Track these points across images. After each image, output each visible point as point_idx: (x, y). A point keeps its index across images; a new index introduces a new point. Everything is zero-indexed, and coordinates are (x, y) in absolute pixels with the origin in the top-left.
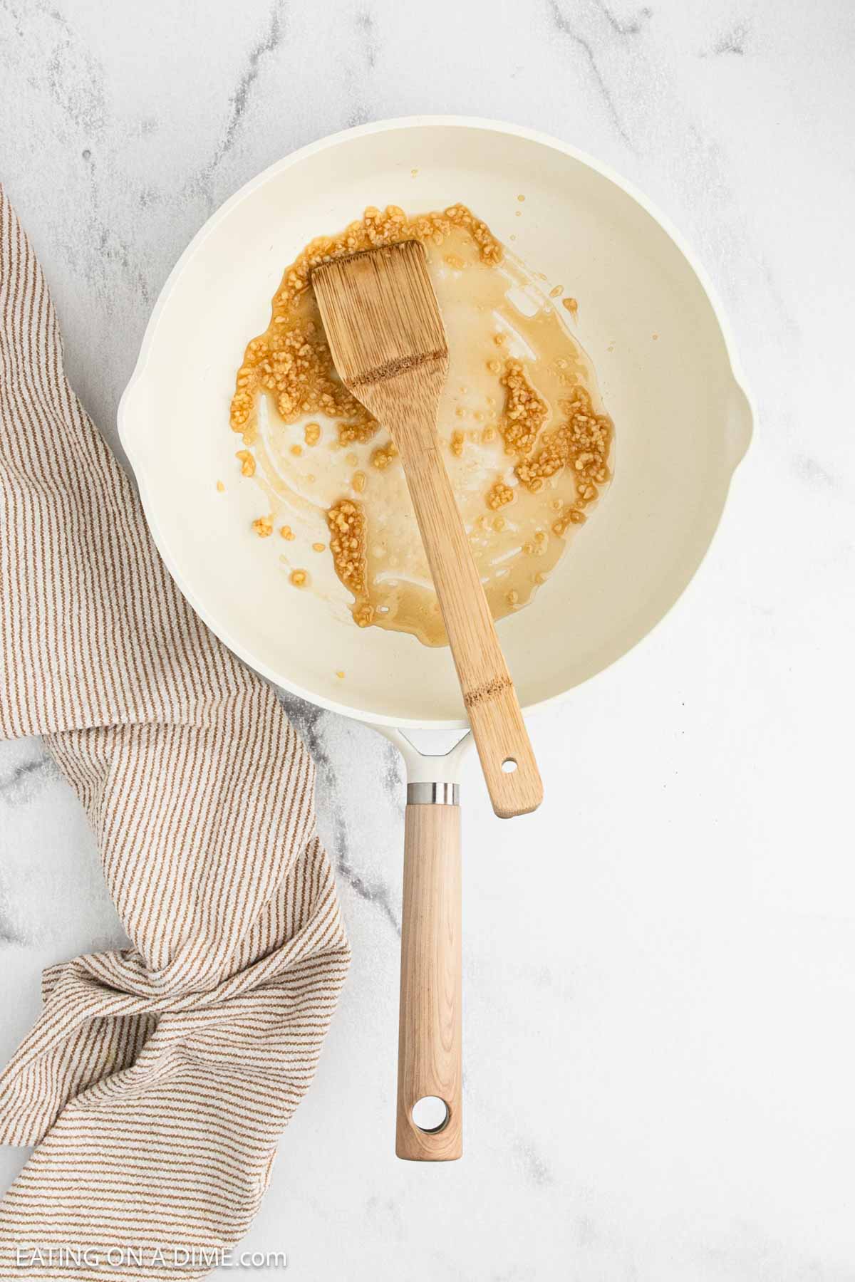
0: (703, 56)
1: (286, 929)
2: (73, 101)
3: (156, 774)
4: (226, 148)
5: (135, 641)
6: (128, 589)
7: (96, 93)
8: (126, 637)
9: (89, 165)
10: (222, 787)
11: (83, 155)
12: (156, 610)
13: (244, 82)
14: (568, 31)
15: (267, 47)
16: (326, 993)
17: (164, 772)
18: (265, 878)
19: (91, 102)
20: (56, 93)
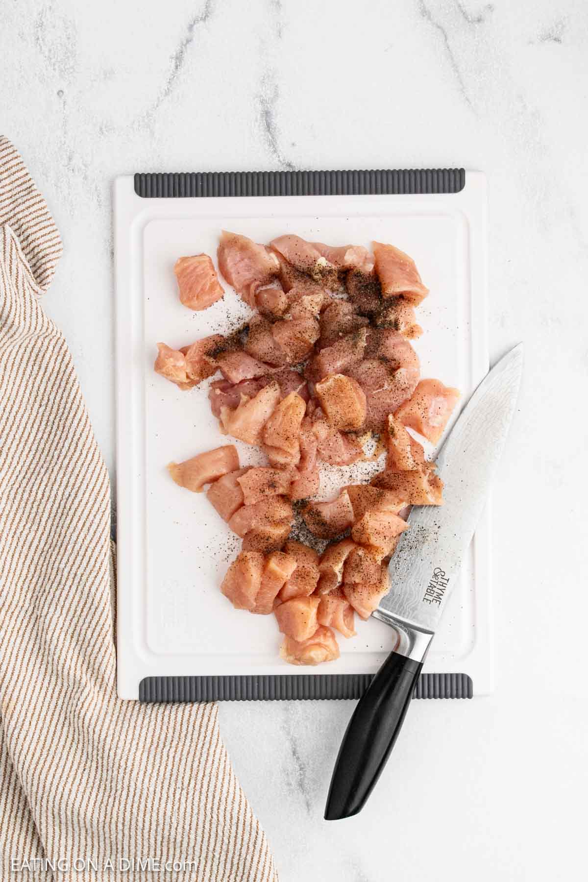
0: (531, 42)
2: (53, 52)
4: (167, 94)
7: (70, 47)
9: (62, 102)
11: (58, 94)
13: (183, 44)
14: (429, 18)
15: (201, 19)
19: (66, 53)
20: (40, 45)
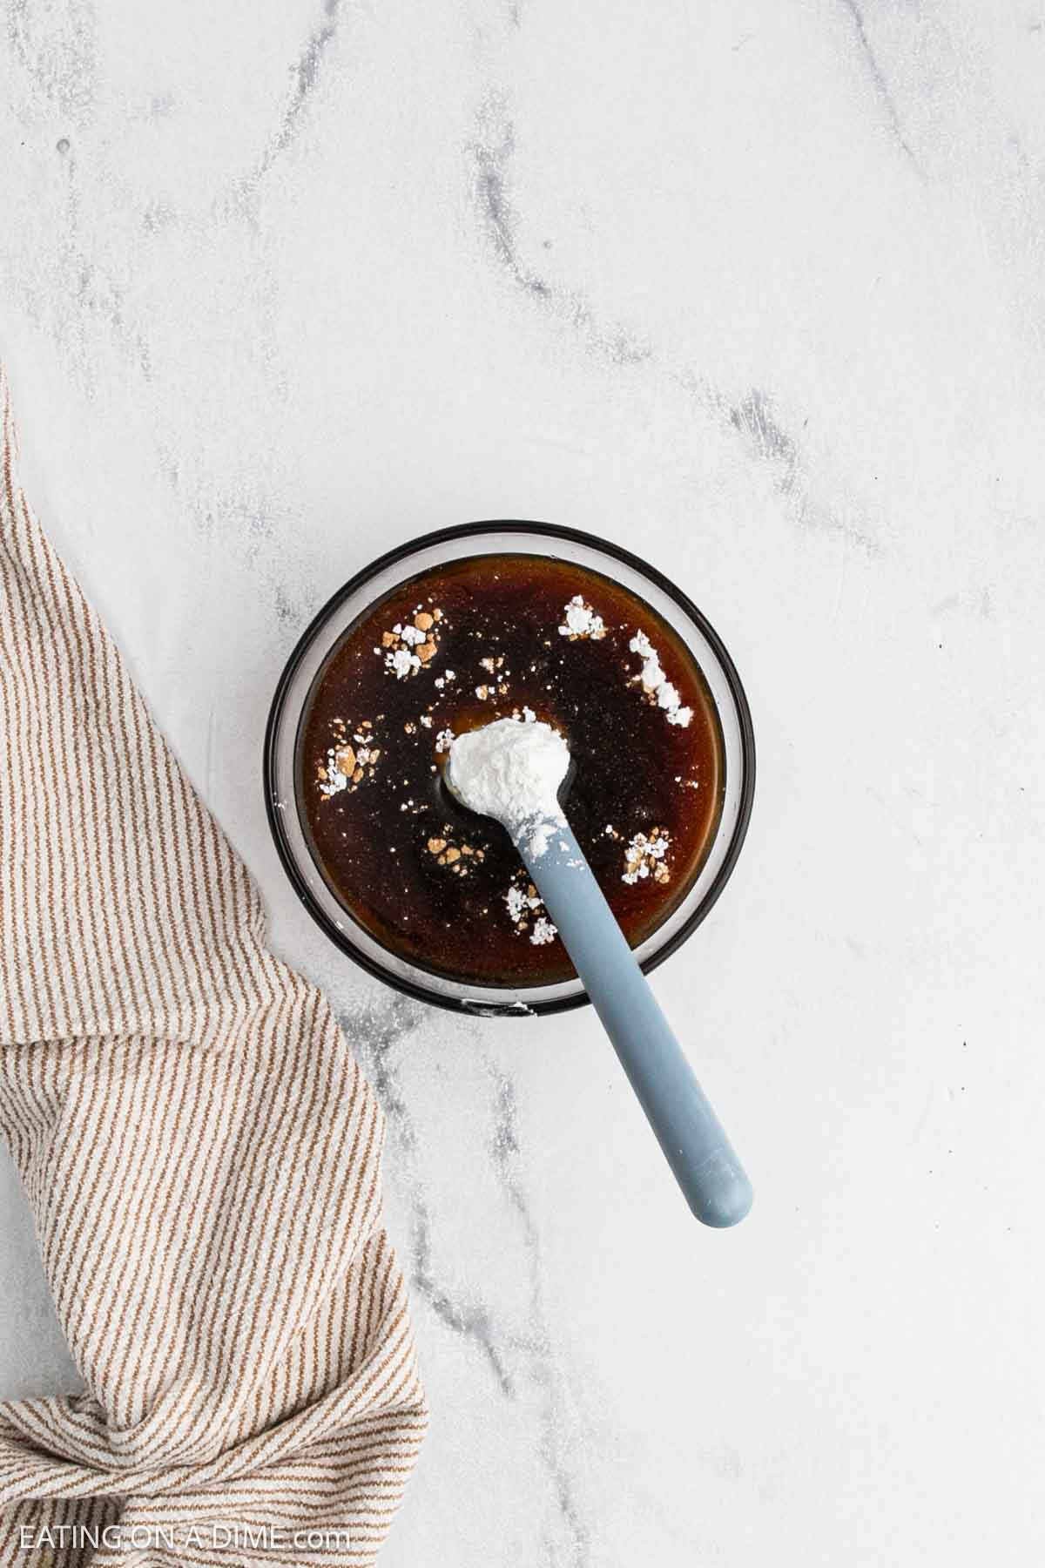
1: (327, 1373)
2: (46, 60)
3: (134, 1121)
4: (282, 145)
5: (111, 909)
6: (103, 827)
7: (81, 51)
8: (97, 902)
9: (66, 163)
10: (237, 1146)
11: (58, 146)
12: (145, 859)
13: (314, 41)
16: (387, 1476)
17: (147, 1117)
18: (299, 1291)
19: (74, 63)
20: (20, 48)
